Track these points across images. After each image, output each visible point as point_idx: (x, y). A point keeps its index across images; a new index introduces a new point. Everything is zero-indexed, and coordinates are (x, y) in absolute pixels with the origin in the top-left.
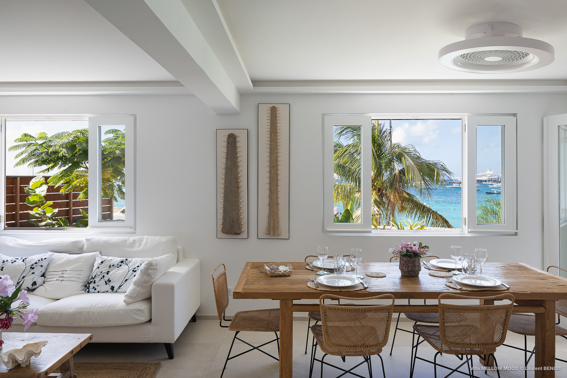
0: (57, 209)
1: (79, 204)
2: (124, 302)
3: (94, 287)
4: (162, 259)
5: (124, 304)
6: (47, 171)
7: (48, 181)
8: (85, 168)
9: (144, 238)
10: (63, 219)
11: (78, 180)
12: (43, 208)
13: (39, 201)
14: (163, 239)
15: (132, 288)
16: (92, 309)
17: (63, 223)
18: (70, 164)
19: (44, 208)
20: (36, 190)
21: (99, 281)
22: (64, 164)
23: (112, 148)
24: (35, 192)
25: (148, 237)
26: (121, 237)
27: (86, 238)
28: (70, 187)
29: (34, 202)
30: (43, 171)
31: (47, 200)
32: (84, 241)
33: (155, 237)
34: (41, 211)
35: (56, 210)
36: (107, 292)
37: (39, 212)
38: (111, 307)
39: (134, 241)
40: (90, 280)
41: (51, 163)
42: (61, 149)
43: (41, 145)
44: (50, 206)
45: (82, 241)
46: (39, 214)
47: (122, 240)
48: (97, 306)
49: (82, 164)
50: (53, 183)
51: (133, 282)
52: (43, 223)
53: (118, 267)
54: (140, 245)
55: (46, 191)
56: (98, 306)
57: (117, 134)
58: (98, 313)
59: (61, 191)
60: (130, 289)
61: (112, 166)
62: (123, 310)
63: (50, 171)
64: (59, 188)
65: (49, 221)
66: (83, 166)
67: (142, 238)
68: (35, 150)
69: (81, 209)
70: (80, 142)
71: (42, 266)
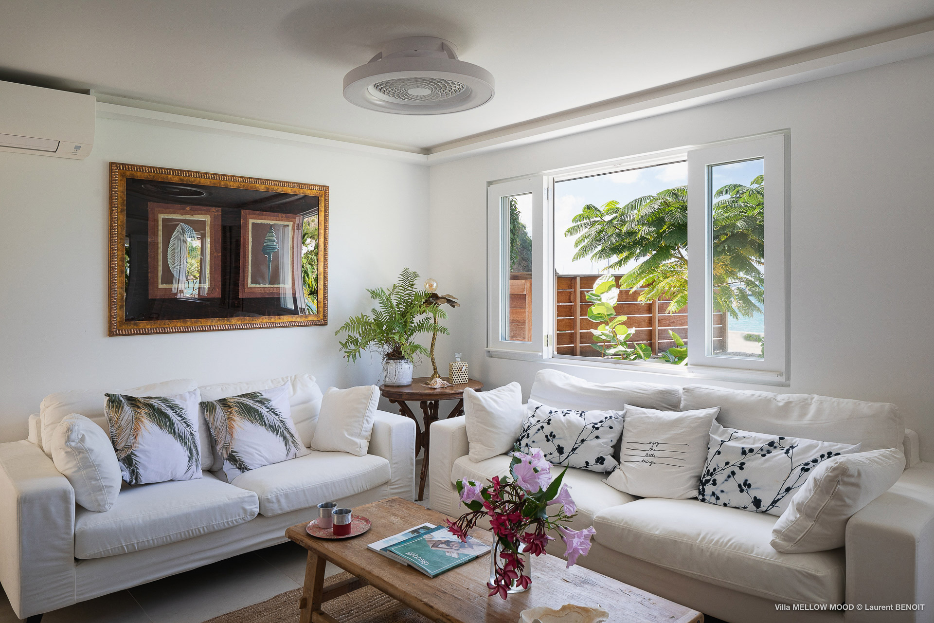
0: (634, 328)
1: (668, 322)
2: (771, 545)
3: (713, 494)
4: (872, 461)
5: (771, 549)
6: (619, 265)
7: (620, 282)
8: (678, 258)
9: (812, 399)
10: (643, 347)
11: (667, 280)
12: (612, 325)
13: (606, 314)
14: (866, 407)
15: (792, 518)
16: (699, 540)
17: (642, 352)
18: (654, 252)
19: (614, 325)
20: (602, 296)
21: (723, 483)
22: (644, 253)
23: (728, 217)
24: (601, 299)
25: (823, 398)
26: (758, 393)
27: (684, 387)
28: (654, 292)
29: (599, 316)
30: (613, 266)
31: (618, 314)
32: (681, 391)
33: (841, 400)
34: (609, 330)
35: (633, 331)
36: (745, 508)
37: (607, 332)
38: (740, 548)
39: (788, 403)
40: (704, 477)
41: (625, 252)
42: (640, 227)
43: (611, 221)
44: (623, 323)
45: (677, 391)
46: (607, 336)
47: (760, 398)
48: (709, 536)
49: (674, 250)
50: (628, 285)
51: (793, 502)
52: (612, 351)
53: (764, 455)
54: (803, 415)
55: (617, 298)
56: (712, 538)
57: (738, 192)
58: (712, 554)
59: (640, 299)
60: (787, 519)
61: (729, 250)
62: (769, 564)
63: (623, 266)
64: (637, 294)
65: (621, 348)
66: (675, 255)
67: (807, 399)
68: (601, 231)
69: (671, 329)
70: (671, 210)
71: (611, 428)
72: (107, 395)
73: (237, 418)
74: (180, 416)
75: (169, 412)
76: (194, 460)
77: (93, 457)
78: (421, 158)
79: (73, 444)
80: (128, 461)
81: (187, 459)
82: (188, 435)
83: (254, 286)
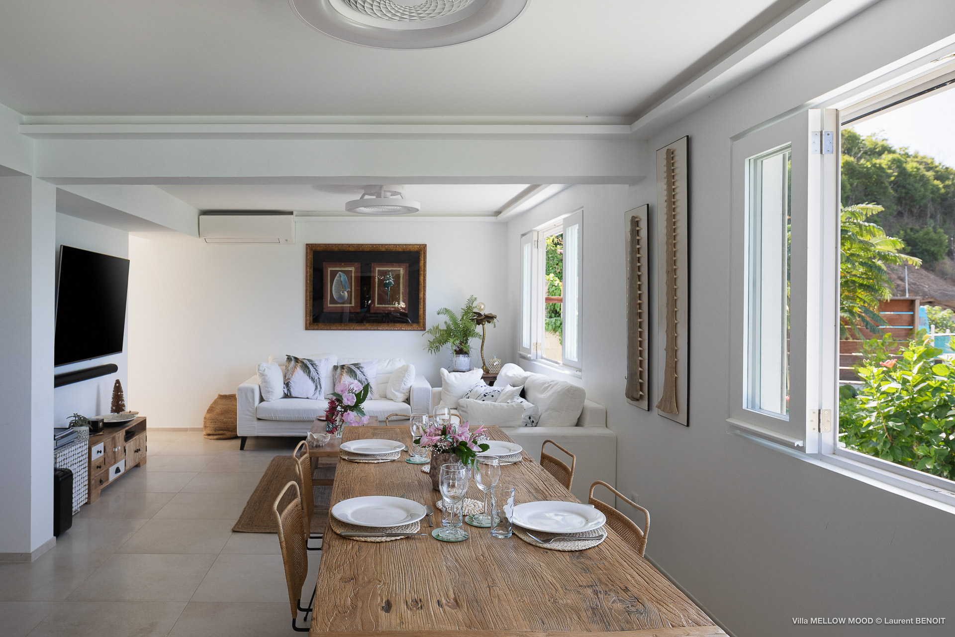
71: (493, 396)
72: (287, 355)
73: (345, 374)
74: (315, 369)
75: (310, 366)
76: (318, 390)
77: (267, 379)
78: (493, 219)
79: (260, 372)
80: (287, 385)
81: (314, 389)
82: (316, 378)
83: (379, 306)
